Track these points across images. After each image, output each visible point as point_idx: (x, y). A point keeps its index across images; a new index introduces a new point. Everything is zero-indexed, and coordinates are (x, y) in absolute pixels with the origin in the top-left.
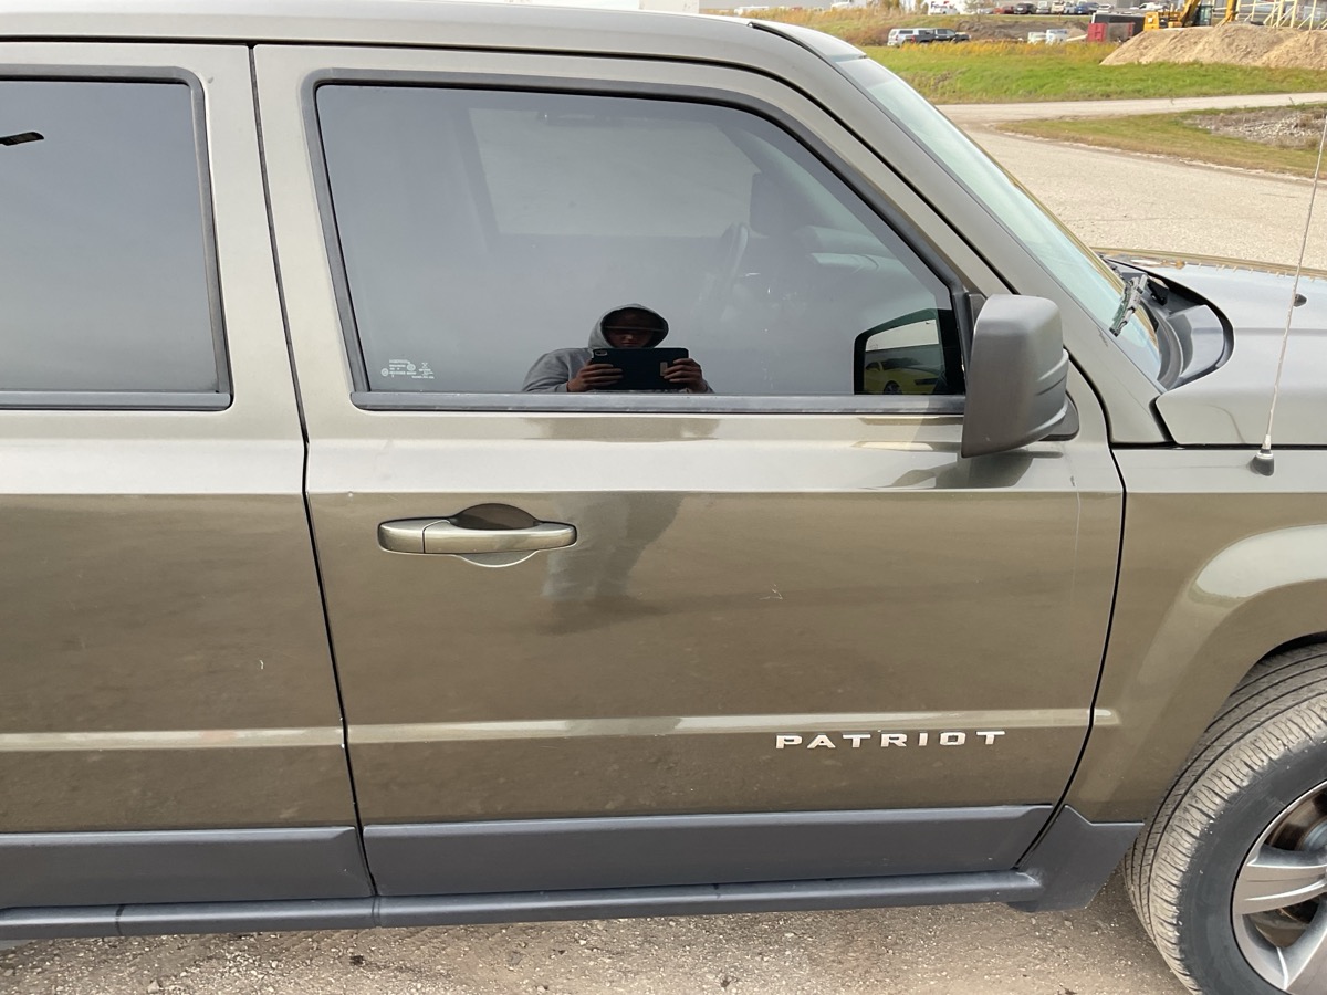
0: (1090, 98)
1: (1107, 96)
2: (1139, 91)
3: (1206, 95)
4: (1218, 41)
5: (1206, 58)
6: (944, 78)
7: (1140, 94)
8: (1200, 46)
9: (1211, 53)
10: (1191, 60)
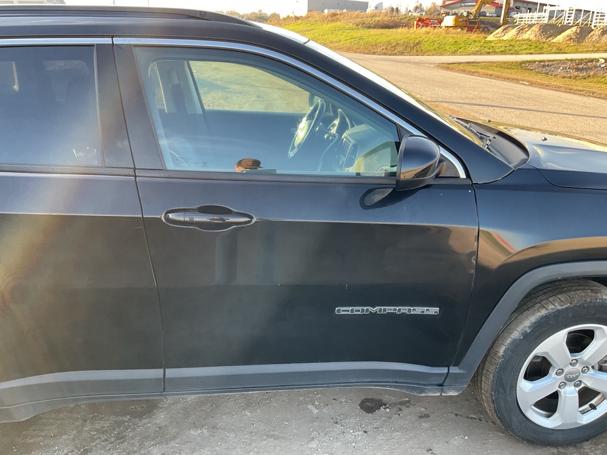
0: (481, 54)
1: (489, 53)
2: (502, 51)
3: (531, 54)
4: (538, 29)
5: (532, 37)
6: (418, 44)
7: (503, 53)
8: (529, 32)
9: (534, 35)
10: (526, 38)
